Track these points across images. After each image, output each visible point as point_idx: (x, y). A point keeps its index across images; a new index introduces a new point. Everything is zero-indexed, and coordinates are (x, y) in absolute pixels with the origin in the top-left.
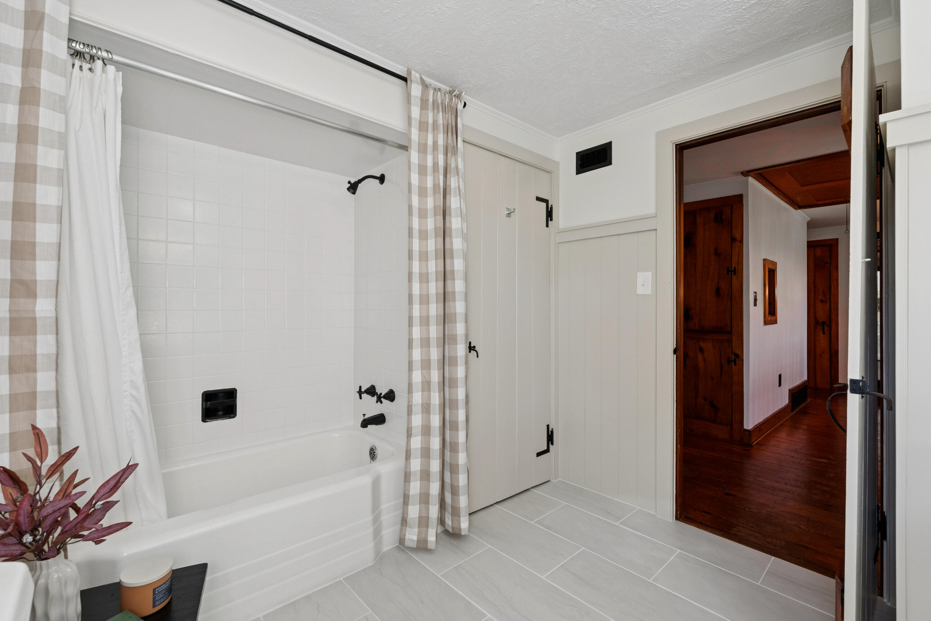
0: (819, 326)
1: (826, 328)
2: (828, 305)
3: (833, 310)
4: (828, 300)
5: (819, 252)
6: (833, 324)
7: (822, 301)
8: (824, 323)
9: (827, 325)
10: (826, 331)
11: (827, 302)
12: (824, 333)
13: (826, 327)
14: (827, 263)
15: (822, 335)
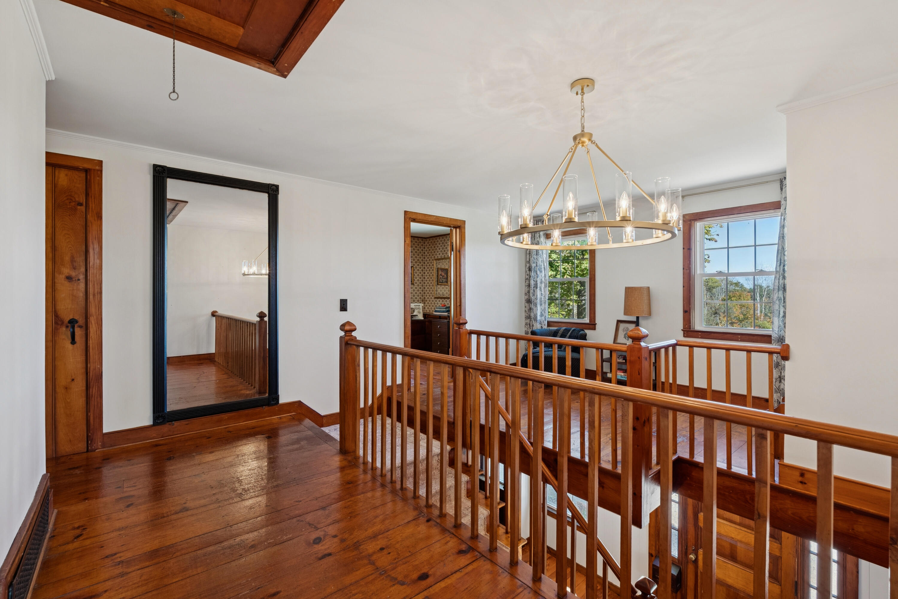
0: (64, 329)
1: (78, 332)
2: (82, 286)
3: (91, 297)
4: (82, 277)
5: (63, 177)
6: (93, 322)
7: (69, 278)
8: (73, 322)
9: (80, 327)
10: (77, 338)
11: (79, 280)
12: (73, 342)
13: (79, 329)
14: (81, 204)
15: (68, 345)
